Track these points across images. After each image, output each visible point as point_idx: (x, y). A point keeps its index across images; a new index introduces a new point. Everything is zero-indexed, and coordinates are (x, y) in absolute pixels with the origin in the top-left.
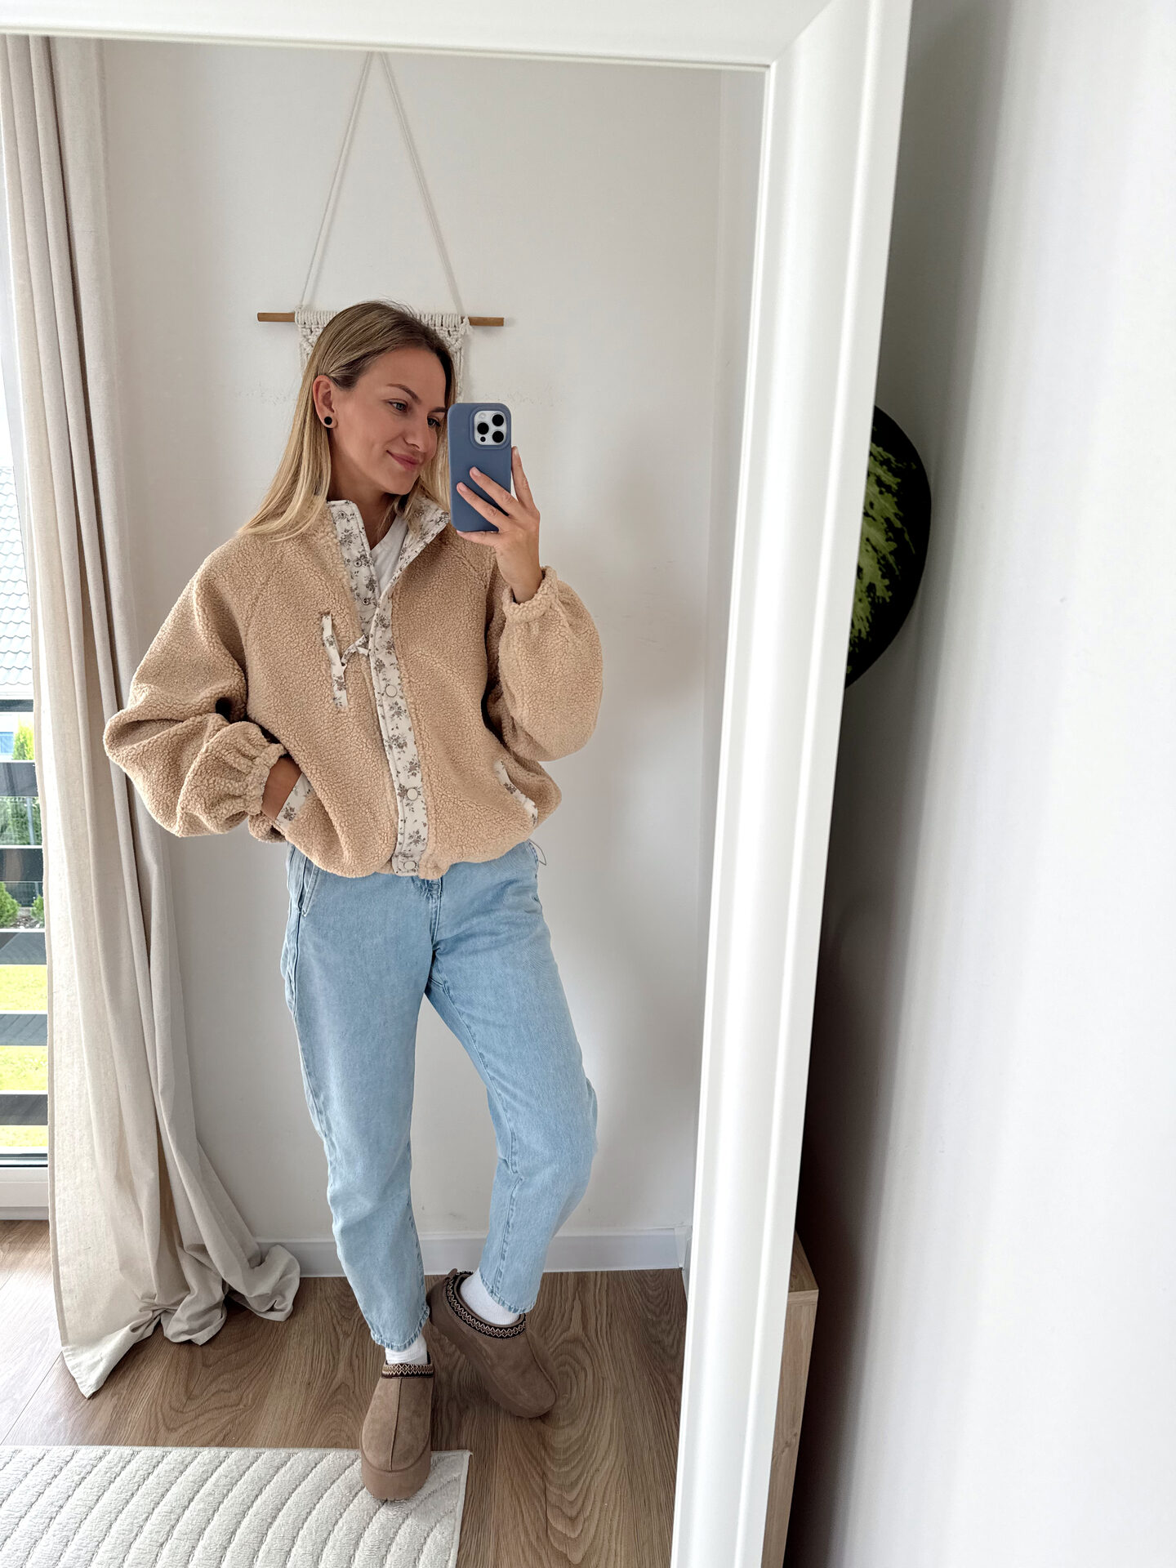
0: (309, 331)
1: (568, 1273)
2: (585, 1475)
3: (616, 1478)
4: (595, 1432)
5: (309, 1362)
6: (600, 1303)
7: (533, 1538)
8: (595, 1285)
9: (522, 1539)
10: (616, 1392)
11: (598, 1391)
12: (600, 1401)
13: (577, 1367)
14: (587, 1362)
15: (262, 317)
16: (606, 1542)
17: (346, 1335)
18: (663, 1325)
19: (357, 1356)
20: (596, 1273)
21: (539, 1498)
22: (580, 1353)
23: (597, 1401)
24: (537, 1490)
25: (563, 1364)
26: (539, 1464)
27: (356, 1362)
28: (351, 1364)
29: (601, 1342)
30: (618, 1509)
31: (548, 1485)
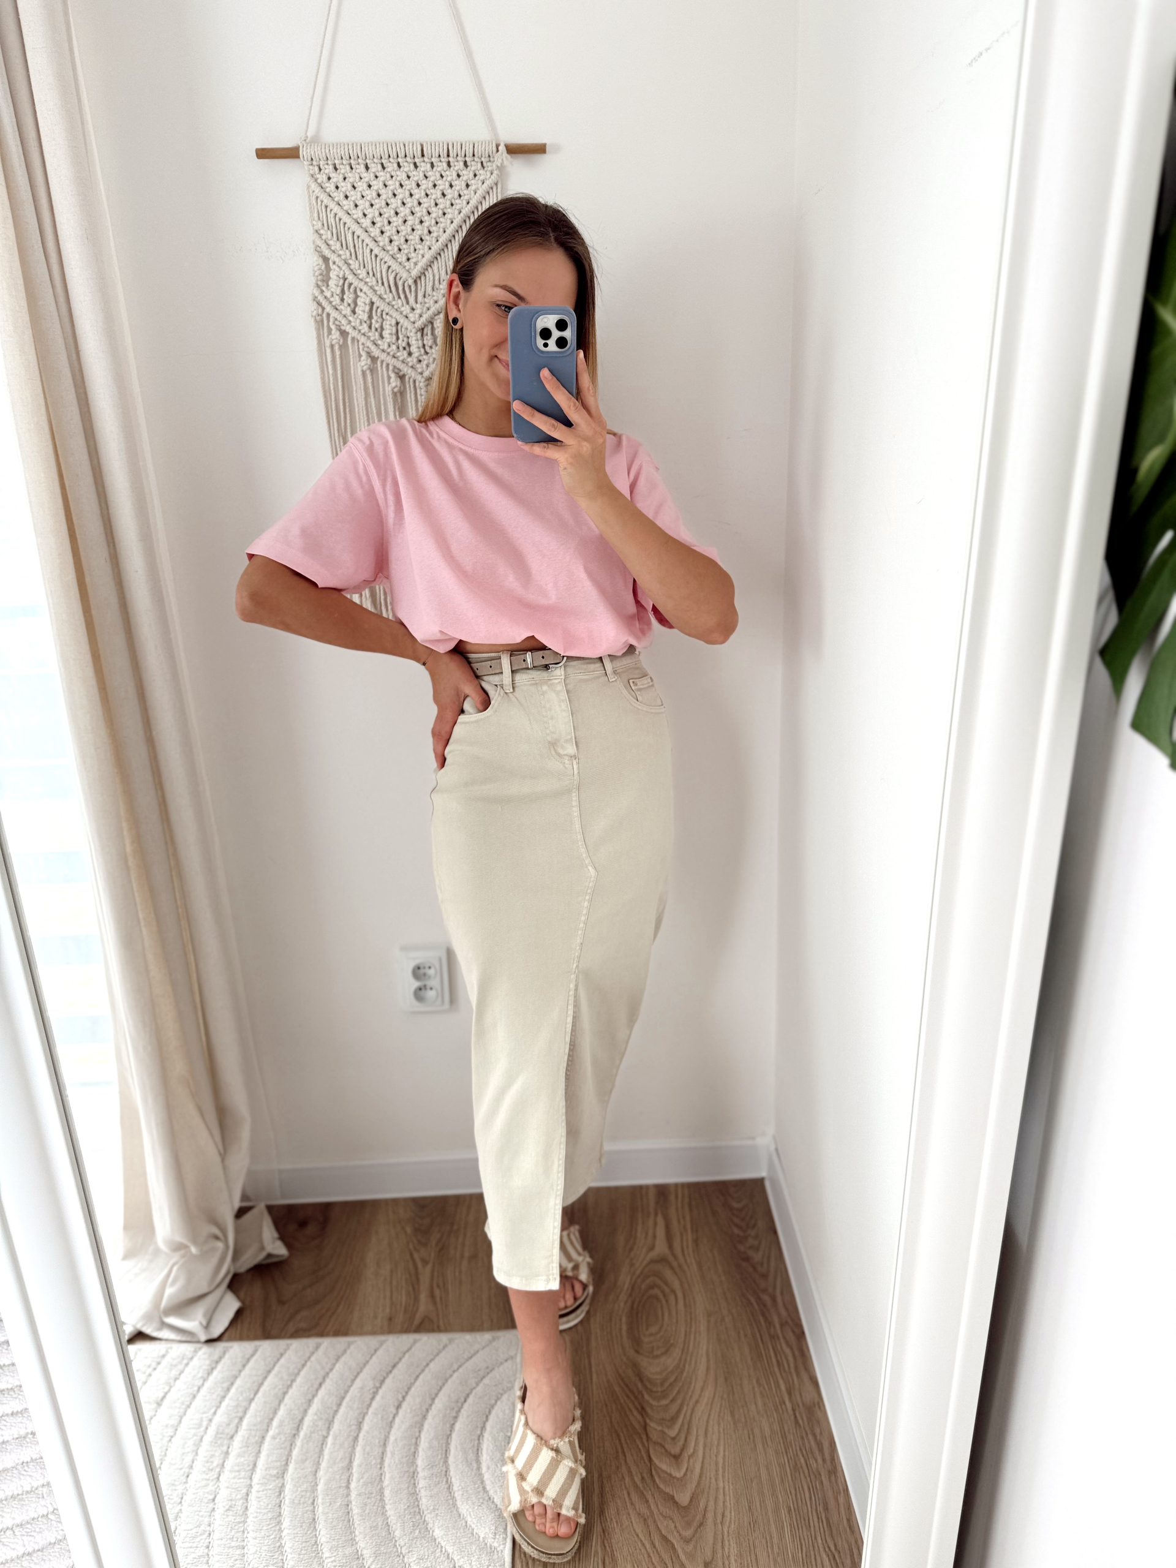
0: (317, 169)
1: (647, 1187)
2: (685, 1408)
3: (718, 1410)
4: (691, 1360)
5: (388, 1294)
6: (684, 1218)
7: (637, 1480)
8: (677, 1197)
9: (627, 1479)
10: (709, 1315)
11: (691, 1314)
12: (693, 1330)
13: (665, 1288)
14: (676, 1285)
15: (263, 154)
16: (713, 1480)
17: (425, 1262)
18: (751, 1241)
19: (438, 1286)
20: (676, 1185)
21: (639, 1434)
22: (668, 1274)
23: (691, 1327)
24: (637, 1426)
25: (651, 1287)
26: (636, 1397)
27: (437, 1292)
28: (432, 1296)
29: (688, 1261)
30: (722, 1442)
31: (648, 1421)
